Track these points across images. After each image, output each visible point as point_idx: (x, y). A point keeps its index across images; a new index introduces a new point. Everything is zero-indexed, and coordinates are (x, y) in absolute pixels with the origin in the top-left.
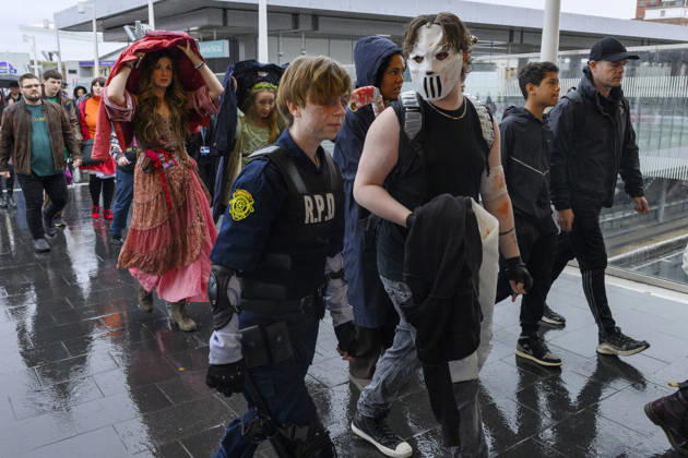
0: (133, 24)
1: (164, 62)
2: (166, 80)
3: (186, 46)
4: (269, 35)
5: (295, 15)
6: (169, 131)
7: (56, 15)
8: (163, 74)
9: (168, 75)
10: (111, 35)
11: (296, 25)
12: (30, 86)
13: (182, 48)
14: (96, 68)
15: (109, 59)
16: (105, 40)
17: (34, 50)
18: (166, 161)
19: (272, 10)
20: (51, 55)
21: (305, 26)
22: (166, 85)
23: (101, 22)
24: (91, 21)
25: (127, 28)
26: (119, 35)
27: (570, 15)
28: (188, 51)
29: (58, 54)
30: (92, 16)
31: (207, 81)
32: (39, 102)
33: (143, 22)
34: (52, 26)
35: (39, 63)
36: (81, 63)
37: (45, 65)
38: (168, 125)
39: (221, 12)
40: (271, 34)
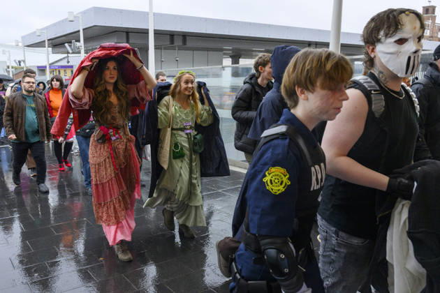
0: (71, 42)
1: (111, 65)
2: (113, 77)
3: (130, 54)
4: (155, 49)
5: (172, 35)
6: (117, 114)
7: (23, 37)
8: (111, 74)
9: (115, 73)
10: (57, 49)
11: (172, 41)
12: (29, 83)
13: (127, 56)
14: (48, 70)
15: (56, 64)
16: (53, 53)
17: (9, 59)
18: (114, 135)
19: (157, 33)
20: (20, 62)
21: (178, 42)
22: (113, 81)
23: (51, 41)
24: (44, 41)
25: (66, 45)
26: (62, 50)
27: (348, 34)
28: (132, 57)
29: (24, 61)
30: (45, 37)
31: (145, 77)
32: (32, 94)
33: (76, 41)
34: (20, 44)
35: (12, 68)
36: (38, 67)
37: (16, 69)
38: (117, 109)
39: (125, 34)
40: (156, 48)
